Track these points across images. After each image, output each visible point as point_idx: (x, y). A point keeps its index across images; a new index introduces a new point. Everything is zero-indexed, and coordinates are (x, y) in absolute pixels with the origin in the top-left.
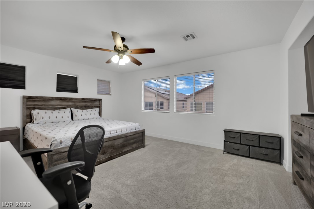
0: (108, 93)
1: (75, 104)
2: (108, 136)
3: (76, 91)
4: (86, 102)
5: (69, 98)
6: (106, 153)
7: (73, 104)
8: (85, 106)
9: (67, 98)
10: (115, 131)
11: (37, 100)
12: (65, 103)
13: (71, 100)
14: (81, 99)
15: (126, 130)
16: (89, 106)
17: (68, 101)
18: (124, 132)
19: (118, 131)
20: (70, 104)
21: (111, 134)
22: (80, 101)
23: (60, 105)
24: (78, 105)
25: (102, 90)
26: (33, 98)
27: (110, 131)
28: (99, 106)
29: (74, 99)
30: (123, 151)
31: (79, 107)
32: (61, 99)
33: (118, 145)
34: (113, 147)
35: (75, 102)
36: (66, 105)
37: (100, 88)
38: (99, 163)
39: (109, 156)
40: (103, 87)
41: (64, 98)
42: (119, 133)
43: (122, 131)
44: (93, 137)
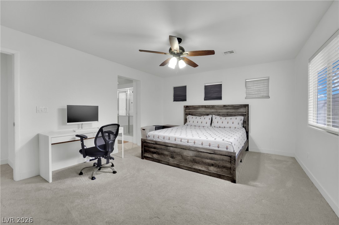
0: (265, 95)
1: (217, 111)
2: (178, 143)
3: (220, 98)
4: (228, 109)
5: (211, 106)
6: (174, 158)
7: (215, 111)
8: (227, 113)
9: (210, 106)
10: (187, 141)
11: (191, 108)
12: (208, 111)
13: (213, 107)
14: (223, 106)
15: (201, 144)
16: (232, 113)
17: (211, 109)
18: (198, 145)
19: (189, 141)
20: (213, 111)
21: (181, 141)
22: (222, 108)
23: (205, 112)
24: (220, 112)
25: (253, 93)
26: (188, 107)
27: (181, 139)
28: (245, 113)
29: (216, 106)
30: (194, 166)
31: (221, 114)
32: (205, 107)
33: (188, 156)
34: (182, 156)
35: (217, 109)
36: (210, 112)
37: (251, 90)
38: (168, 164)
39: (178, 163)
40: (256, 89)
41: (208, 106)
42: (191, 144)
43: (194, 143)
44: (166, 140)
